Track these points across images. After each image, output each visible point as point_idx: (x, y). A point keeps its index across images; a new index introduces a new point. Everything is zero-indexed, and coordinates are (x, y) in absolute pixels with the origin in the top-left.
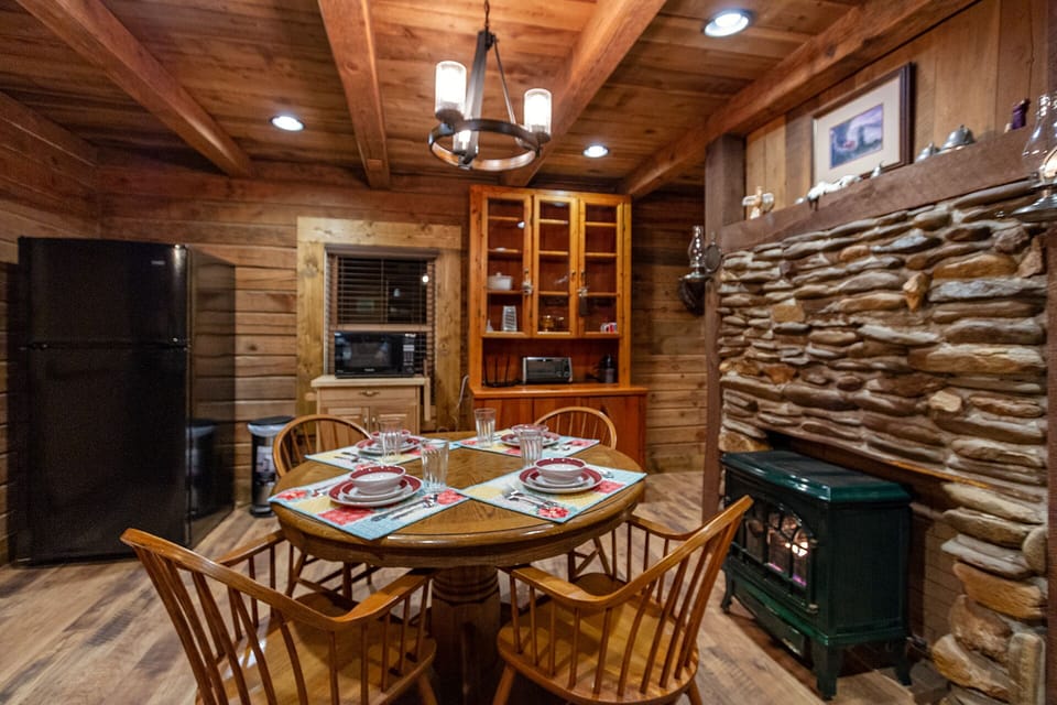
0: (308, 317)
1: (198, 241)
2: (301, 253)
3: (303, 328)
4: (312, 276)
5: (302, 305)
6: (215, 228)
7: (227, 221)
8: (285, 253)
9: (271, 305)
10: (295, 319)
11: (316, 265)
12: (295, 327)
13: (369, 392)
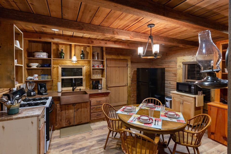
0: (179, 78)
1: (163, 64)
2: (178, 64)
3: (178, 80)
4: (180, 69)
5: (178, 75)
6: (165, 61)
7: (166, 60)
8: (175, 65)
9: (173, 75)
10: (177, 78)
11: (181, 67)
12: (176, 79)
13: (182, 96)
